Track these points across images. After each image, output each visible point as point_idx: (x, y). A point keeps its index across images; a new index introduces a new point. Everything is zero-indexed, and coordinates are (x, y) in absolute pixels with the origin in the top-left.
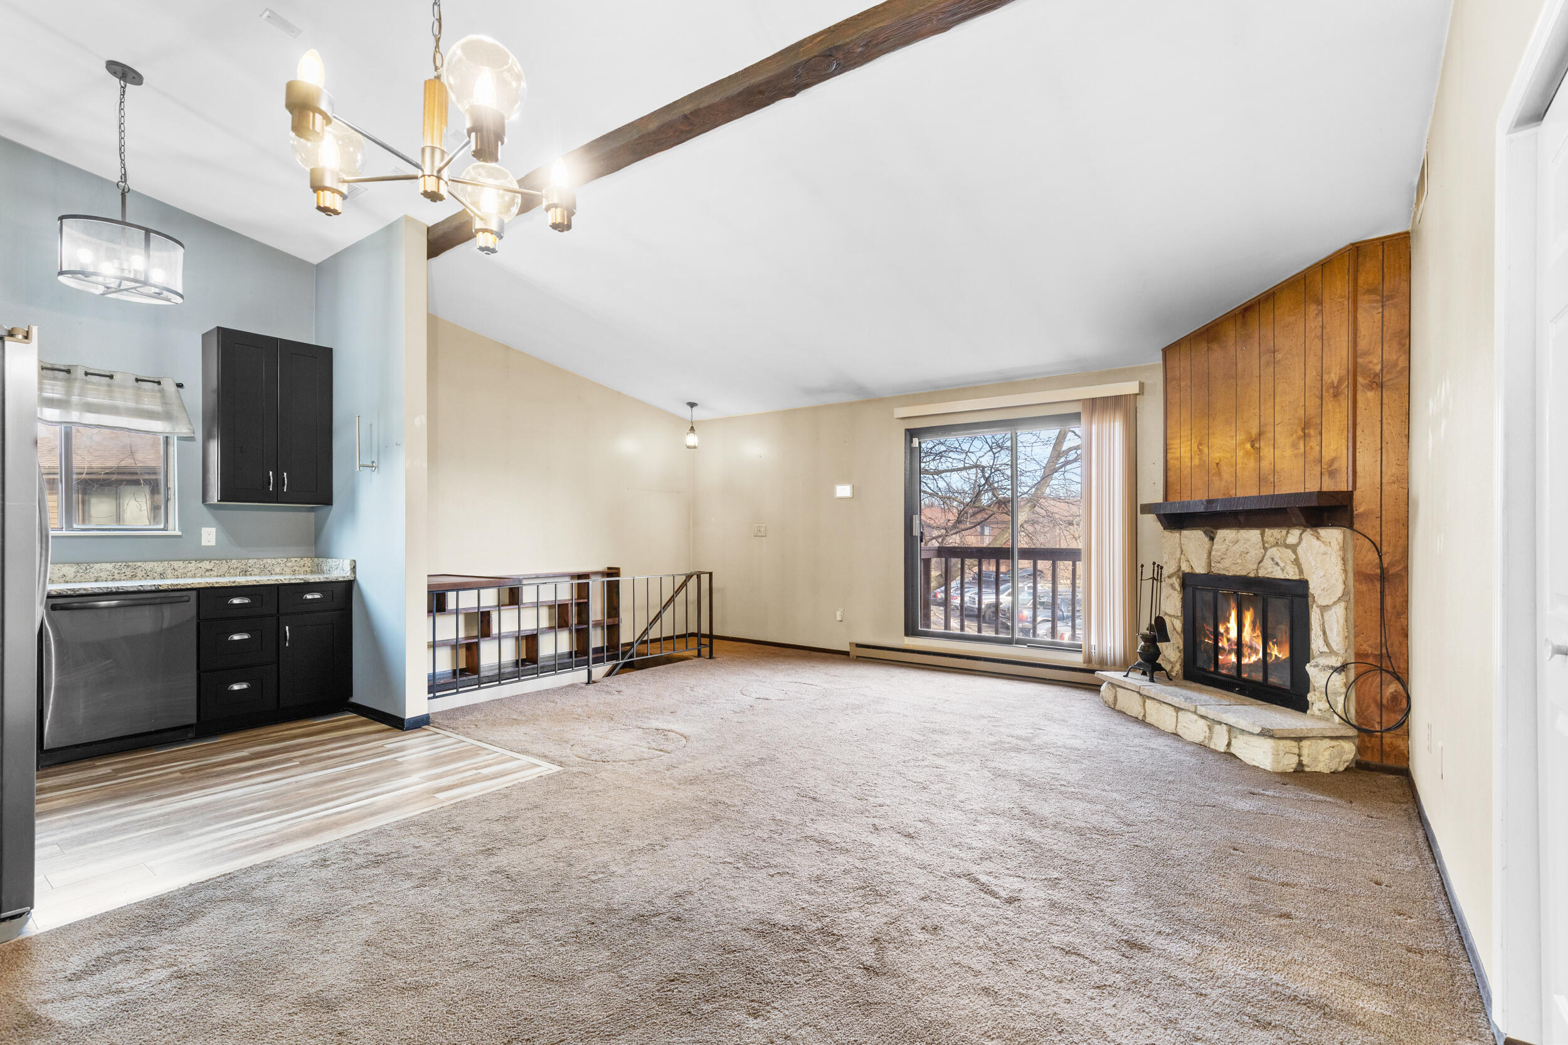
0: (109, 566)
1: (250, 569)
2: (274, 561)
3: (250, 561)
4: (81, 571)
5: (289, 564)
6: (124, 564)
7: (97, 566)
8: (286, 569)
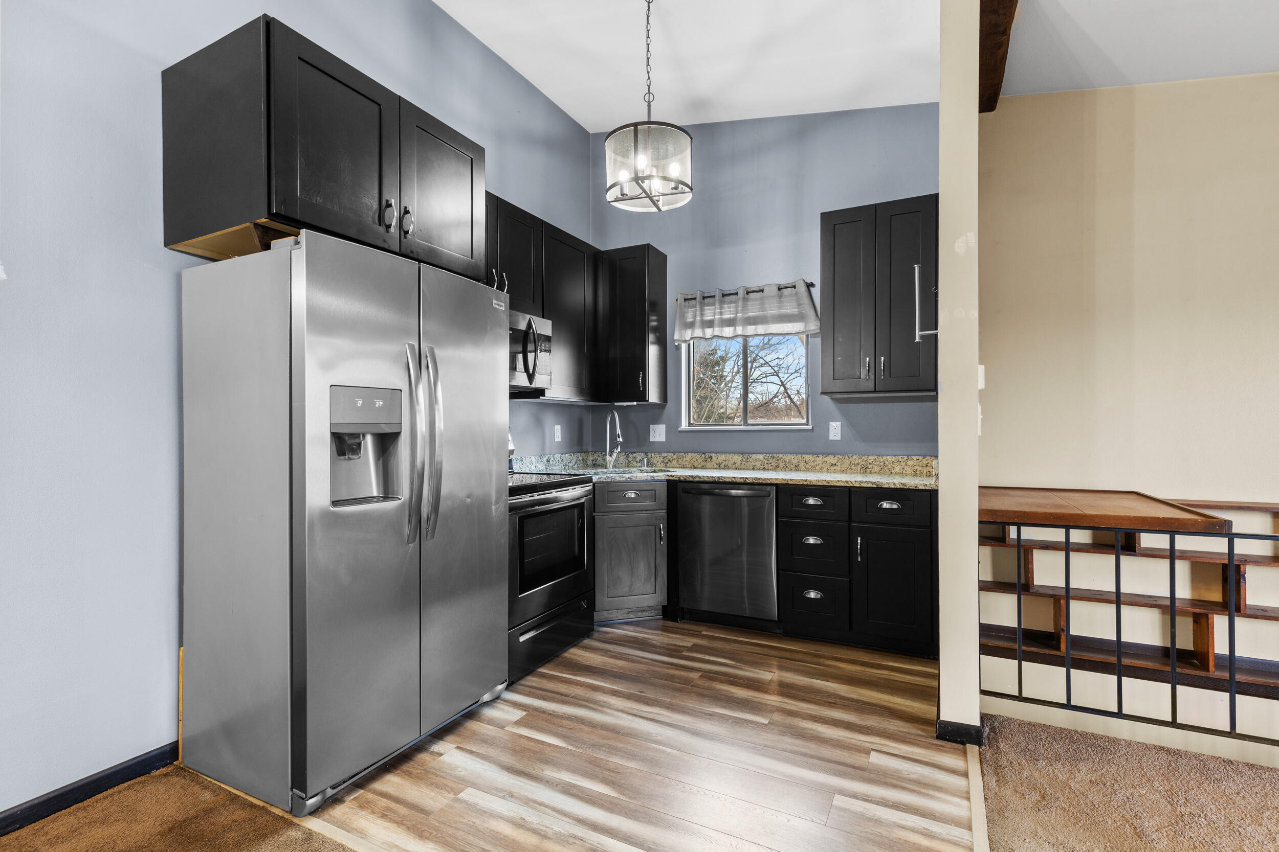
0: (761, 457)
1: (870, 466)
2: (894, 459)
3: (870, 457)
4: (744, 460)
5: (910, 463)
6: (771, 455)
7: (754, 456)
8: (907, 468)
